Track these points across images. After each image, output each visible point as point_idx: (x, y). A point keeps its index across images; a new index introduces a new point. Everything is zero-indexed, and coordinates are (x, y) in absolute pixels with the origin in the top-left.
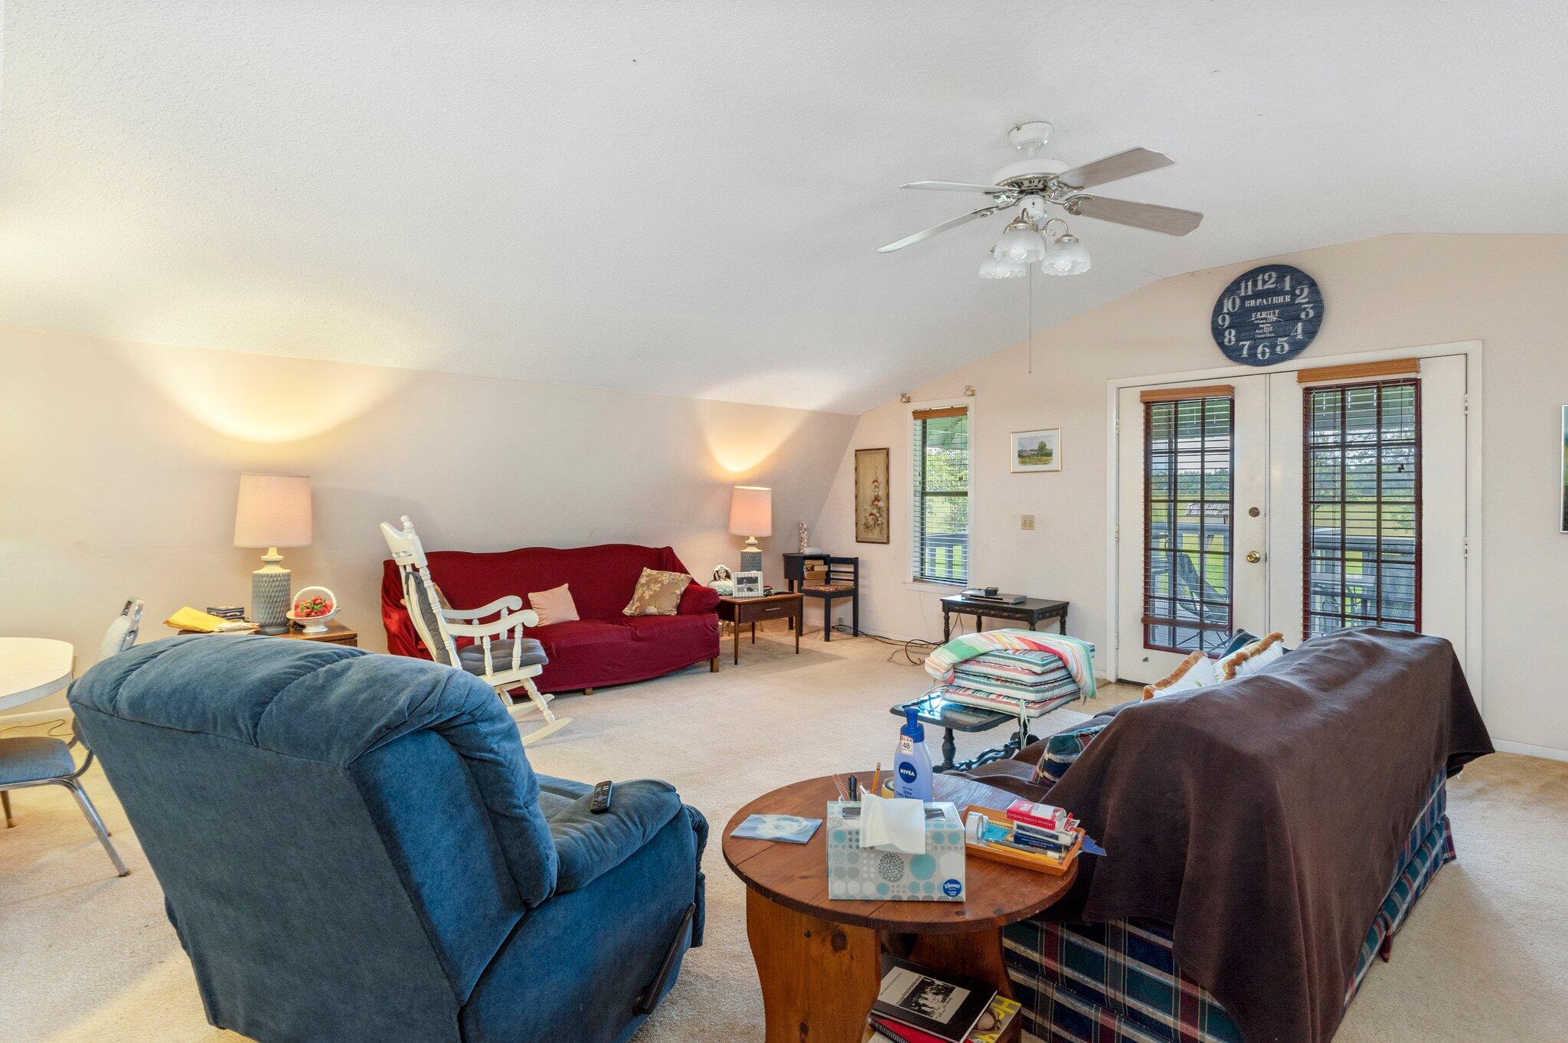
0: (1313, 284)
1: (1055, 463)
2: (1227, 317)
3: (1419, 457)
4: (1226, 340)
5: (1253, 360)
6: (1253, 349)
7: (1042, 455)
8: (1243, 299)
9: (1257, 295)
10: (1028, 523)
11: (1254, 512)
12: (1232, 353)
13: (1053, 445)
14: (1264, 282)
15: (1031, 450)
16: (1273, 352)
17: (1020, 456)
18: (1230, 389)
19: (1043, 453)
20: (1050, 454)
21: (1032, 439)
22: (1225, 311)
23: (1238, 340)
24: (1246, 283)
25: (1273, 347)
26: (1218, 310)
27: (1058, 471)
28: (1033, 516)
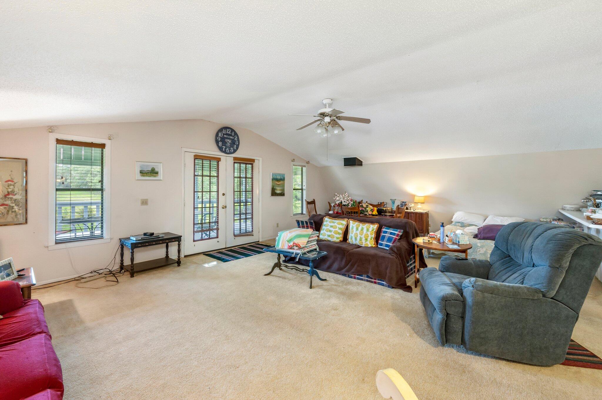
0: (238, 136)
1: (161, 176)
2: (220, 138)
3: (252, 181)
4: (219, 144)
5: (225, 152)
6: (226, 149)
7: (153, 173)
8: (224, 134)
9: (227, 134)
10: (145, 202)
11: (224, 194)
12: (221, 149)
13: (160, 169)
14: (228, 132)
15: (147, 171)
16: (230, 151)
17: (140, 172)
18: (220, 159)
19: (153, 172)
20: (157, 173)
21: (148, 166)
22: (219, 136)
23: (222, 145)
24: (224, 130)
25: (230, 150)
26: (217, 135)
27: (161, 180)
28: (147, 199)
